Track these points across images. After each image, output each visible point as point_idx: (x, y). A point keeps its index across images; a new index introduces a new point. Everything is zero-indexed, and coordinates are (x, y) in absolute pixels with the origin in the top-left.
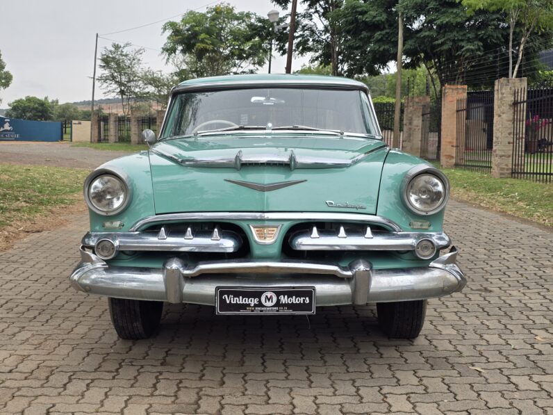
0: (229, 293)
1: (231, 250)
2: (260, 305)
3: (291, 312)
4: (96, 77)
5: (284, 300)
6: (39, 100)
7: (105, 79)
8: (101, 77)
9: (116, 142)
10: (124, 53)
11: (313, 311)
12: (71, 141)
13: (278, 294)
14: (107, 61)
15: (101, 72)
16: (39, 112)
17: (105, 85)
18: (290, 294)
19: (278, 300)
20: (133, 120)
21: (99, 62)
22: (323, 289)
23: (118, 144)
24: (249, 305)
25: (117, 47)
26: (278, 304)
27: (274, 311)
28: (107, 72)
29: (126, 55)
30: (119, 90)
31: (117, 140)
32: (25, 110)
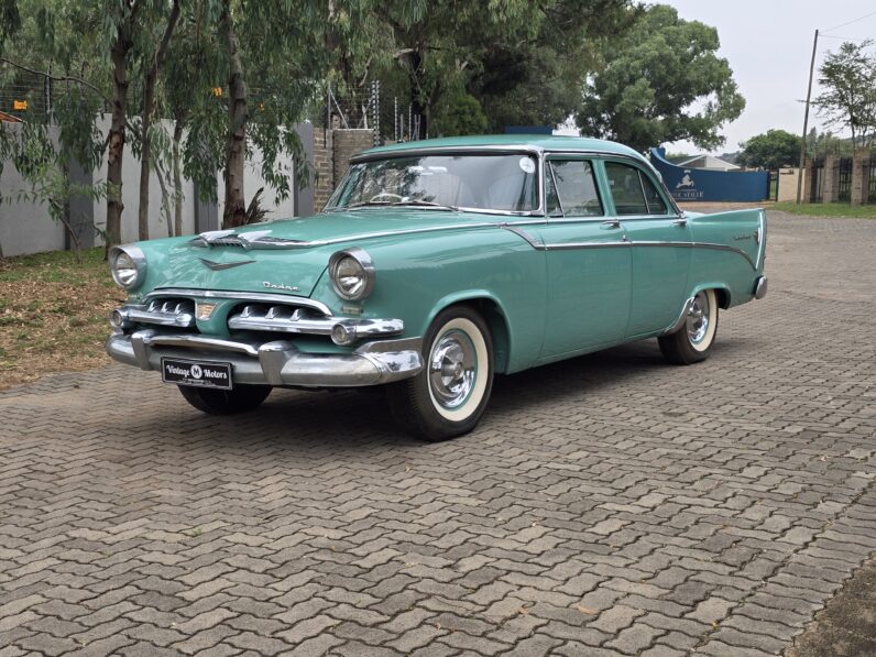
0: (171, 363)
1: (186, 325)
2: (191, 376)
3: (214, 386)
4: (811, 100)
5: (208, 373)
6: (788, 135)
7: (824, 102)
8: (820, 99)
9: (833, 202)
10: (862, 57)
11: (230, 387)
12: (776, 200)
13: (203, 367)
14: (831, 72)
15: (820, 91)
16: (788, 153)
17: (824, 110)
18: (212, 369)
19: (204, 374)
20: (855, 165)
21: (818, 76)
22: (243, 368)
23: (836, 205)
24: (183, 376)
25: (849, 48)
26: (203, 377)
27: (201, 384)
28: (831, 90)
29: (863, 61)
30: (848, 117)
31: (837, 199)
32: (765, 151)
